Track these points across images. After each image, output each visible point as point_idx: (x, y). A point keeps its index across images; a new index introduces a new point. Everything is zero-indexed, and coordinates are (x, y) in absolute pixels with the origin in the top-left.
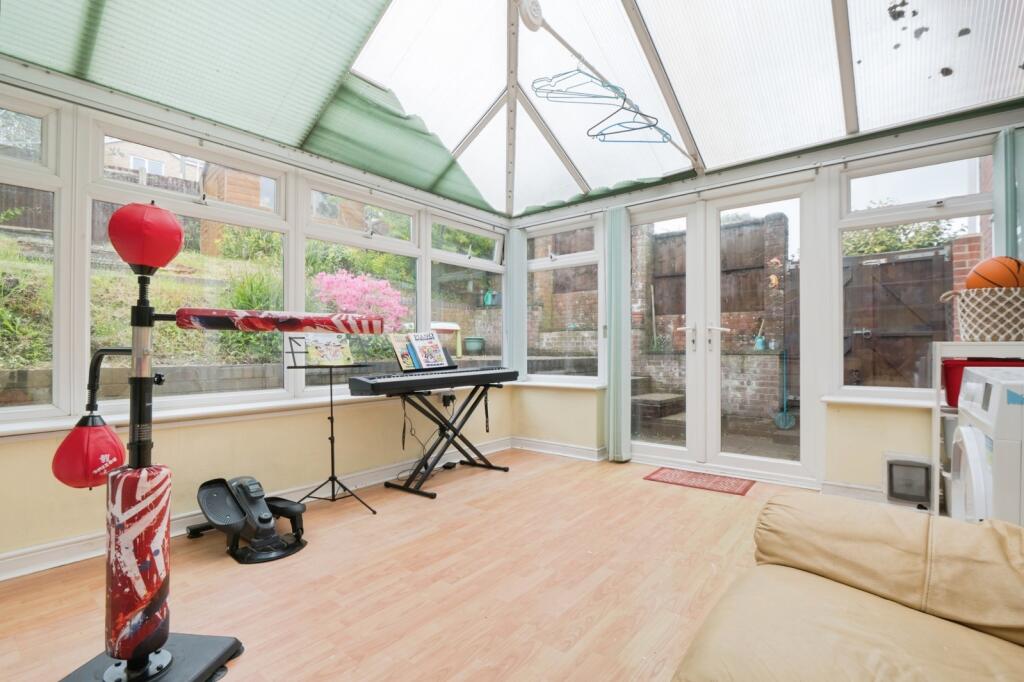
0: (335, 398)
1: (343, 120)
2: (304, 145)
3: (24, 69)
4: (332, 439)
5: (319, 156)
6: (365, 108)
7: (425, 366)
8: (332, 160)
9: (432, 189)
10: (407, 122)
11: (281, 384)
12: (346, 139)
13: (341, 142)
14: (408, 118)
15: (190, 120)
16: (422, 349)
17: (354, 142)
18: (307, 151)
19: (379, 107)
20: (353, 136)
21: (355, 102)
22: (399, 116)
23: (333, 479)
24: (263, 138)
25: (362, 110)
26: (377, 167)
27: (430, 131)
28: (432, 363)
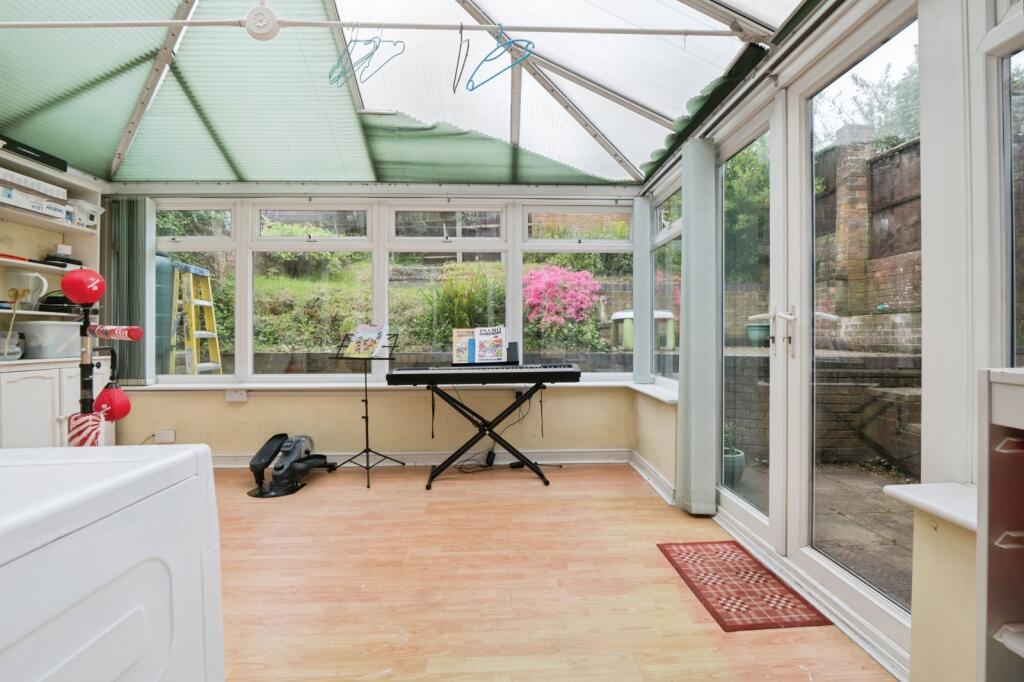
0: (370, 385)
2: (379, 178)
3: (219, 187)
4: (366, 418)
5: (395, 183)
6: (392, 134)
7: (479, 361)
8: (408, 183)
9: (516, 180)
10: (435, 131)
12: (402, 163)
13: (401, 166)
14: (433, 128)
15: (301, 186)
16: (481, 346)
17: (409, 163)
18: (386, 182)
19: (401, 129)
20: (405, 159)
21: (381, 133)
22: (424, 129)
23: (367, 450)
24: (351, 183)
25: (392, 137)
26: (446, 177)
27: (465, 130)
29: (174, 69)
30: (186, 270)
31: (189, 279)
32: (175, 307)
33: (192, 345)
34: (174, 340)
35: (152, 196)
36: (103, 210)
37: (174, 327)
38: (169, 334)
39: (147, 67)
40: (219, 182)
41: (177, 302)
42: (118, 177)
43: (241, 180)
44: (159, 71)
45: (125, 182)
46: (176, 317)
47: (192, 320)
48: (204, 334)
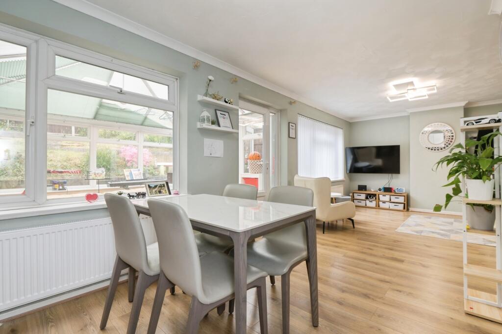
0: (100, 188)
1: (103, 112)
2: (95, 118)
7: (134, 179)
8: (105, 121)
9: (142, 124)
11: (88, 184)
14: (124, 109)
16: (135, 174)
18: (97, 120)
26: (120, 121)
28: (138, 178)
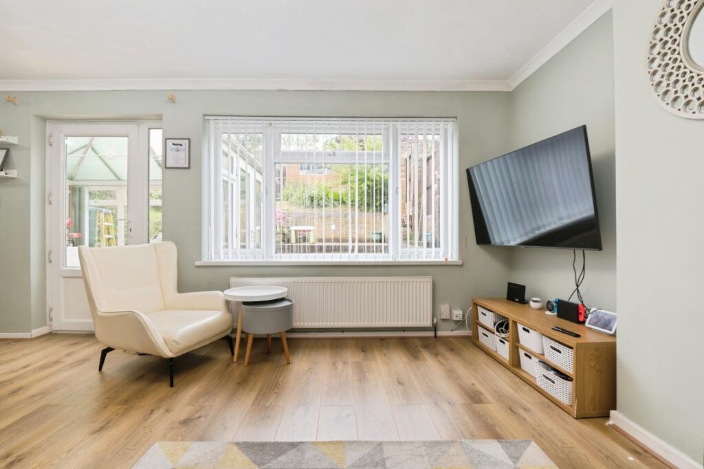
29: (93, 149)
30: (101, 211)
31: (102, 215)
32: (97, 226)
33: (104, 241)
34: (96, 239)
35: (87, 186)
36: (69, 192)
37: (97, 234)
38: (95, 236)
39: (84, 149)
40: (112, 180)
41: (98, 224)
42: (75, 178)
43: (119, 179)
44: (88, 150)
45: (77, 180)
46: (97, 229)
47: (103, 231)
48: (109, 236)
